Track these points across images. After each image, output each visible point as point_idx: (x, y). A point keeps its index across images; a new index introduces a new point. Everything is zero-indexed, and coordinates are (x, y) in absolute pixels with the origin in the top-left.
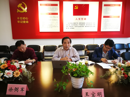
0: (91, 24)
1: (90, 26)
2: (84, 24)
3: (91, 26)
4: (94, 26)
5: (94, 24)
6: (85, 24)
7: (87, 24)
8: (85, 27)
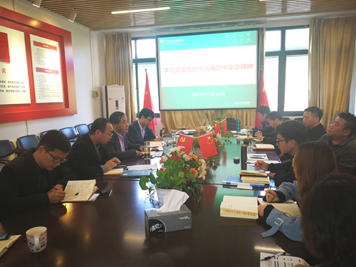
0: (17, 85)
1: (16, 89)
2: (3, 84)
3: (18, 89)
4: (24, 89)
5: (23, 85)
6: (7, 84)
7: (10, 84)
8: (7, 91)
